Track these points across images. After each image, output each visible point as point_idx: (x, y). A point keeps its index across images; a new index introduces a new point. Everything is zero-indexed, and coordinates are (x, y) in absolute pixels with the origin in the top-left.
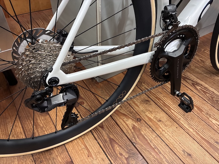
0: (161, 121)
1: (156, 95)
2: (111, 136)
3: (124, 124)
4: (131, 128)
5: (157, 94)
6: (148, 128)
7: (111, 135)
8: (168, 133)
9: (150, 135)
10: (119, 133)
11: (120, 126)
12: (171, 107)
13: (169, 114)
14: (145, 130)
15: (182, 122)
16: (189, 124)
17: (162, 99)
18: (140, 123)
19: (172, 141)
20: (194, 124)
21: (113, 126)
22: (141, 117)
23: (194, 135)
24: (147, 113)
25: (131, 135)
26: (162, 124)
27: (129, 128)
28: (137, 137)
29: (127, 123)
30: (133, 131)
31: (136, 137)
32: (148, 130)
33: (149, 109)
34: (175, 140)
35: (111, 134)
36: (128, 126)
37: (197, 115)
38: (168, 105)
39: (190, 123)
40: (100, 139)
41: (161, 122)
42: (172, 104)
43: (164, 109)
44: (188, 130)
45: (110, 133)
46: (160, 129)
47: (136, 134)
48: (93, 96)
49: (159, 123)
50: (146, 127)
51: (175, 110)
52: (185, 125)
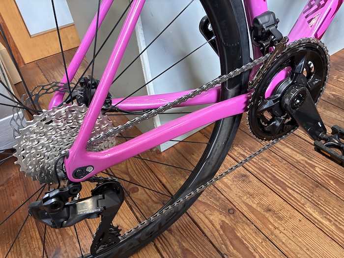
0: (270, 210)
1: (259, 163)
2: (184, 244)
3: (207, 221)
4: (218, 227)
5: (261, 163)
6: (248, 225)
7: (184, 242)
8: (285, 232)
9: (253, 237)
10: (197, 238)
11: (200, 225)
12: (287, 183)
13: (285, 196)
14: (243, 230)
15: (308, 209)
16: (321, 212)
17: (269, 171)
18: (234, 216)
19: (293, 246)
20: (330, 211)
21: (188, 226)
22: (235, 207)
23: (332, 232)
24: (245, 197)
25: (218, 240)
26: (273, 217)
27: (215, 228)
28: (231, 243)
29: (211, 218)
30: (221, 232)
31: (229, 243)
32: (248, 229)
33: (248, 190)
34: (299, 244)
35: (185, 240)
36: (213, 225)
37: (335, 193)
38: (282, 180)
39: (323, 209)
40: (166, 252)
41: (271, 213)
42: (288, 178)
43: (275, 188)
44: (320, 224)
45: (183, 238)
46: (270, 226)
47: (228, 238)
48: (152, 176)
49: (267, 215)
50: (244, 224)
51: (294, 189)
52: (314, 215)
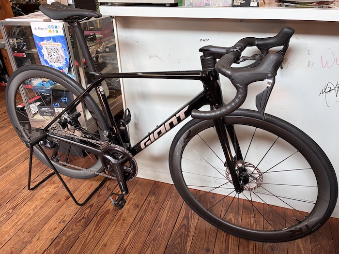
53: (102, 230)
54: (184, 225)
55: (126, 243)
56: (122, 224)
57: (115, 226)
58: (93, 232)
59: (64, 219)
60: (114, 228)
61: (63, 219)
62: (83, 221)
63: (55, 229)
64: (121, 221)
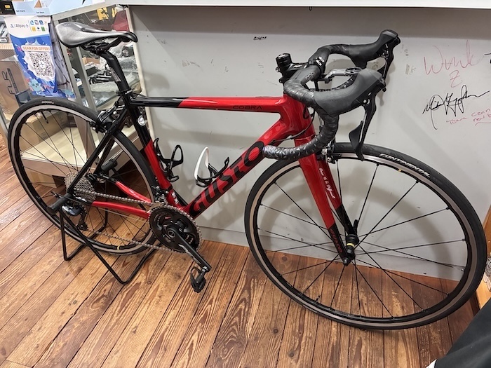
53: (129, 311)
54: (244, 299)
55: (164, 327)
56: (157, 303)
57: (147, 305)
58: (118, 315)
59: (76, 299)
60: (146, 307)
61: (73, 299)
62: (102, 300)
63: (63, 313)
64: (157, 298)
